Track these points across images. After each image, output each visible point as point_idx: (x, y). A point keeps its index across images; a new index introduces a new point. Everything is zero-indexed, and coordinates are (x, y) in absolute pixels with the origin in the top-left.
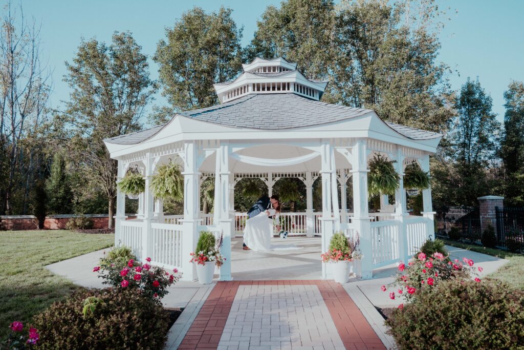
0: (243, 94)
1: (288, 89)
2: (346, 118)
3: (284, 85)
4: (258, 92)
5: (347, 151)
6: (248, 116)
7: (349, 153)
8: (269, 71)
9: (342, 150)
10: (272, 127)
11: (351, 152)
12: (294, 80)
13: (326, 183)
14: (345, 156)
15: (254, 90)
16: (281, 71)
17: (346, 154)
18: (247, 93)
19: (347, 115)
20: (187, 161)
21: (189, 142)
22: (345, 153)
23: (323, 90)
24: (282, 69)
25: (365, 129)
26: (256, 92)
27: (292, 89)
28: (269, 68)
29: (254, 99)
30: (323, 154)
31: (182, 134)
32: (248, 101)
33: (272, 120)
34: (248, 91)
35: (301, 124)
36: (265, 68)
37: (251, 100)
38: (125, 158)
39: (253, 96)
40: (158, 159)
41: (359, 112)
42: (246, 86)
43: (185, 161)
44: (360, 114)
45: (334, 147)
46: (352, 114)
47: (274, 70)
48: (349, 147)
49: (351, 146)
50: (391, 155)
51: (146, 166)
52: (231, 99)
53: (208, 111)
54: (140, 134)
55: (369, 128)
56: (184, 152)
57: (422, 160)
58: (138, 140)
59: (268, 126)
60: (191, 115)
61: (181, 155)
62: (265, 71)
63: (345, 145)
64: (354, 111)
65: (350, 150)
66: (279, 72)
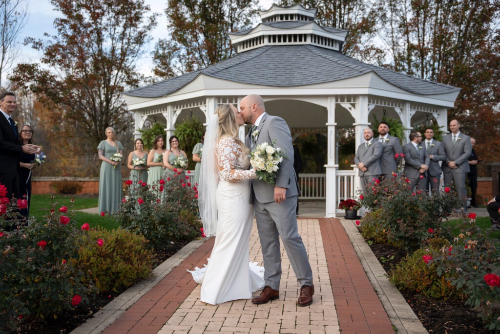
0: (259, 46)
1: (305, 41)
3: (301, 36)
4: (274, 44)
5: (350, 106)
6: (262, 73)
7: (353, 108)
8: (287, 18)
9: (346, 105)
11: (354, 107)
12: (311, 32)
13: (330, 134)
14: (349, 110)
15: (270, 41)
17: (350, 108)
18: (262, 45)
19: (350, 74)
20: (208, 114)
21: (210, 97)
23: (343, 39)
24: (300, 17)
25: (366, 86)
26: (272, 43)
27: (309, 41)
28: (287, 16)
29: (269, 52)
30: (328, 109)
31: (205, 91)
32: (263, 55)
33: (284, 77)
34: (263, 42)
35: (309, 81)
36: (282, 16)
37: (267, 53)
38: (142, 111)
39: (269, 48)
40: (179, 112)
41: (361, 72)
42: (262, 37)
43: (206, 114)
44: (361, 74)
45: (339, 102)
46: (355, 73)
47: (292, 18)
48: (352, 102)
49: (354, 101)
50: (398, 110)
51: (167, 119)
52: (246, 49)
53: (226, 68)
54: (158, 87)
55: (370, 85)
56: (206, 106)
57: (438, 115)
58: (158, 94)
59: (280, 83)
60: (212, 74)
61: (202, 108)
62: (282, 19)
63: (349, 100)
64: (357, 70)
65: (354, 105)
66: (297, 19)
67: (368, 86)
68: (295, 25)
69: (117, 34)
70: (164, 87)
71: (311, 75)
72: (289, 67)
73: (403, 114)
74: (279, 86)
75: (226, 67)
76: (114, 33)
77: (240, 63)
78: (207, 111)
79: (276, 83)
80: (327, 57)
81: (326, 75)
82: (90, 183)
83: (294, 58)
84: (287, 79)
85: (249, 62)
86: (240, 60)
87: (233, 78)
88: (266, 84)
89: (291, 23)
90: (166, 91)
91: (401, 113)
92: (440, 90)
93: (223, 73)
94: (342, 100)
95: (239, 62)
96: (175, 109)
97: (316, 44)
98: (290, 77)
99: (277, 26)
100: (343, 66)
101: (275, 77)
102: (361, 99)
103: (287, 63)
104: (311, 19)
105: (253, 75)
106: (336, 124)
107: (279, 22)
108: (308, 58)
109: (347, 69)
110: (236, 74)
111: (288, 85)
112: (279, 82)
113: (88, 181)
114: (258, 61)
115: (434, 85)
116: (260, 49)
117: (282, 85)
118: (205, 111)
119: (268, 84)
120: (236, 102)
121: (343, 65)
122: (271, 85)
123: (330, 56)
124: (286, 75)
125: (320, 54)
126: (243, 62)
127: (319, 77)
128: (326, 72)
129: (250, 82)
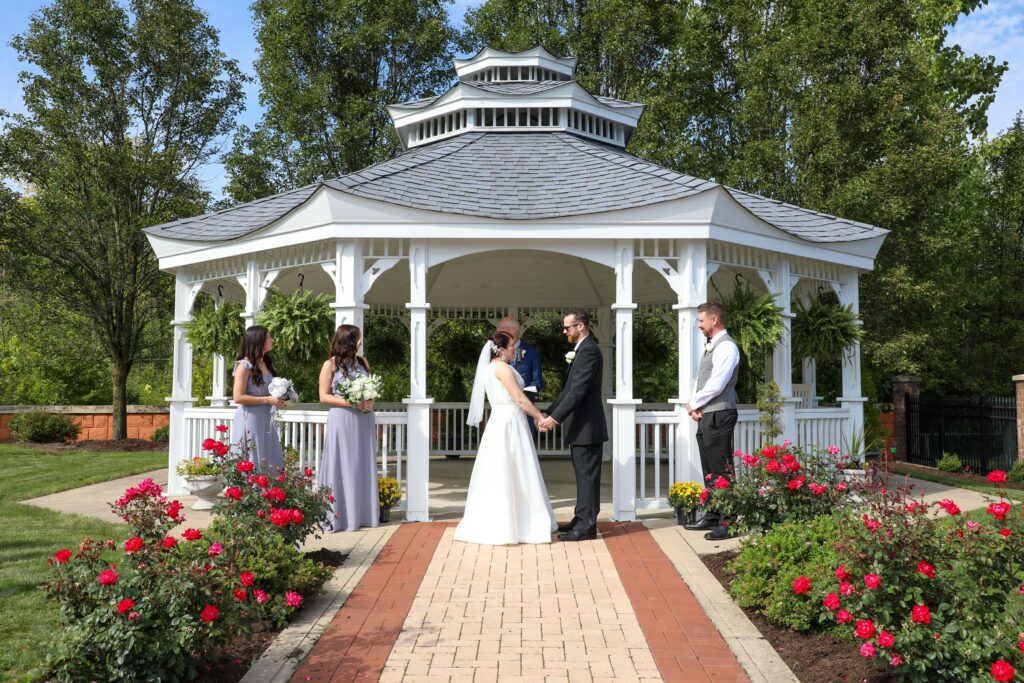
0: (455, 132)
1: (556, 123)
2: (667, 198)
3: (545, 111)
4: (488, 129)
5: (668, 266)
6: (467, 188)
7: (672, 270)
8: (514, 77)
9: (657, 264)
10: (516, 213)
11: (676, 268)
12: (567, 104)
13: (623, 329)
14: (663, 274)
15: (479, 124)
16: (539, 79)
17: (667, 271)
18: (462, 130)
19: (668, 194)
20: (340, 281)
21: (346, 242)
22: (664, 270)
23: (633, 123)
24: (542, 74)
25: (704, 221)
26: (484, 128)
27: (563, 126)
28: (514, 69)
29: (478, 145)
30: (618, 270)
31: (333, 226)
32: (466, 150)
33: (516, 198)
34: (465, 126)
35: (576, 208)
36: (503, 71)
37: (473, 146)
38: (192, 271)
39: (477, 137)
40: (272, 276)
41: (693, 188)
42: (462, 114)
43: (336, 280)
44: (693, 192)
45: (642, 257)
46: (678, 190)
47: (525, 76)
48: (671, 257)
49: (675, 255)
50: (764, 275)
51: (246, 289)
52: (426, 141)
53: (384, 177)
54: (227, 218)
55: (712, 219)
56: (335, 263)
57: (841, 285)
58: (226, 233)
59: (508, 211)
60: (351, 187)
61: (328, 268)
62: (504, 77)
63: (663, 253)
64: (683, 185)
65: (674, 265)
66: (535, 80)
67: (709, 221)
68: (533, 89)
69: (157, 111)
70: (241, 219)
71: (578, 194)
72: (524, 178)
73: (775, 282)
74: (506, 220)
75: (383, 173)
76: (151, 108)
77: (414, 167)
78: (338, 273)
79: (498, 211)
80: (608, 158)
81: (610, 194)
82: (96, 417)
83: (535, 159)
84: (523, 202)
85: (436, 164)
86: (415, 160)
87: (399, 197)
88: (477, 213)
89: (522, 86)
90: (245, 227)
91: (772, 283)
92: (846, 232)
93: (377, 187)
94: (649, 253)
95: (414, 165)
96: (266, 270)
97: (579, 132)
98: (529, 198)
99: (495, 90)
100: (648, 176)
101: (496, 197)
102: (690, 251)
103: (519, 169)
104: (565, 78)
105: (444, 193)
106: (635, 306)
107: (498, 84)
108: (564, 159)
109: (661, 182)
110: (405, 189)
111: (527, 217)
112: (505, 210)
113: (94, 414)
114: (456, 163)
115: (831, 222)
116: (457, 140)
117: (514, 217)
118: (334, 273)
119: (480, 214)
120: (406, 253)
121: (647, 173)
122: (488, 214)
123: (612, 156)
124: (520, 193)
125: (591, 152)
126: (422, 164)
127: (597, 198)
128: (611, 189)
129: (439, 209)
